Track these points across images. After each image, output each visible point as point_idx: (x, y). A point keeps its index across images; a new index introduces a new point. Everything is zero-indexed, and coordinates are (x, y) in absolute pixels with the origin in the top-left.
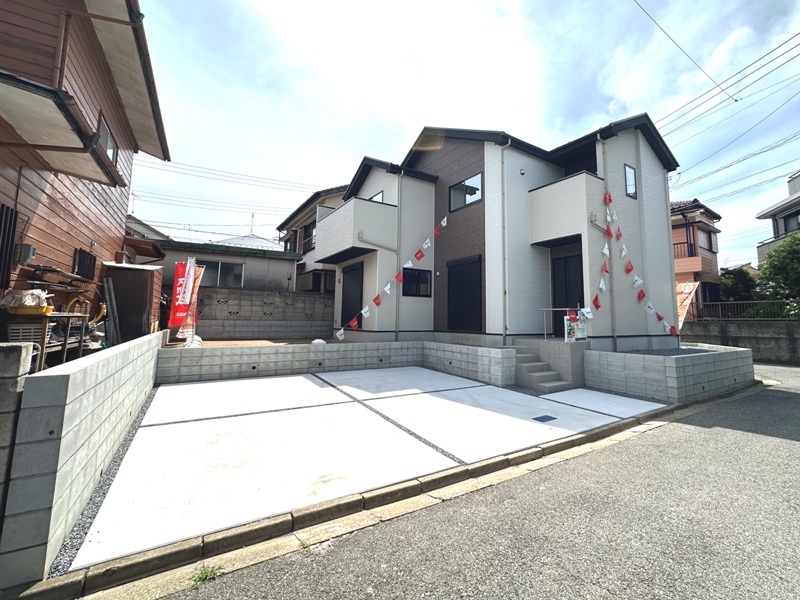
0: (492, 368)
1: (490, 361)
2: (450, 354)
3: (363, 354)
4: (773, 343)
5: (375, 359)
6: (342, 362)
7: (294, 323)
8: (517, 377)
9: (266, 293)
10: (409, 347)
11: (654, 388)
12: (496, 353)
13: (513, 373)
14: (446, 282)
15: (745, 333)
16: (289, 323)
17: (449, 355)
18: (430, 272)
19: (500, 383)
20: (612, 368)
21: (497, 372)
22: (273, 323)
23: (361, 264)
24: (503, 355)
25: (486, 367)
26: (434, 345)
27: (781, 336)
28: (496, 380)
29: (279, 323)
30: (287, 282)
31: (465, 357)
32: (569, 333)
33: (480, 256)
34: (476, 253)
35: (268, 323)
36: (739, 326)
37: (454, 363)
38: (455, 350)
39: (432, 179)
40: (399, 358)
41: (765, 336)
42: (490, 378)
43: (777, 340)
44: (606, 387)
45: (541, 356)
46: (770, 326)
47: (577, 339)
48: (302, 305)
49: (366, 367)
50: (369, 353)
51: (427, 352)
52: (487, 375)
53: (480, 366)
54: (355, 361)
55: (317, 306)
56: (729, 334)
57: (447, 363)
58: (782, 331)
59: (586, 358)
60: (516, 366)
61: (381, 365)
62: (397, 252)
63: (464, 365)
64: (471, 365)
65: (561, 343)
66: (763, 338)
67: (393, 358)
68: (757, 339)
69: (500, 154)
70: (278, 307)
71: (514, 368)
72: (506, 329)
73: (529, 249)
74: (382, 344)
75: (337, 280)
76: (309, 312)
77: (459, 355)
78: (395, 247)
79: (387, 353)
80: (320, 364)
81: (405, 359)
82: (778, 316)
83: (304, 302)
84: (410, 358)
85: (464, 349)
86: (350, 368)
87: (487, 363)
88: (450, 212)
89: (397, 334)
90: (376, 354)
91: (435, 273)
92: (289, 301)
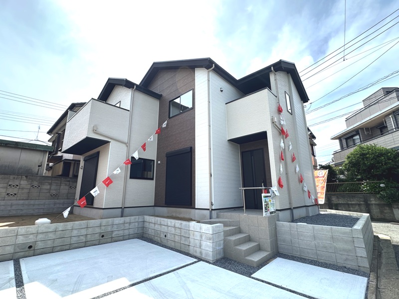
0: (204, 243)
1: (201, 236)
2: (166, 227)
3: (84, 232)
4: (357, 207)
5: (97, 236)
6: (58, 243)
7: (37, 202)
8: (225, 250)
9: (12, 177)
10: (132, 222)
11: (344, 257)
12: (207, 229)
13: (222, 247)
14: (165, 168)
15: (341, 201)
16: (32, 202)
17: (164, 229)
18: (154, 161)
19: (210, 259)
20: (302, 238)
21: (208, 248)
22: (14, 202)
23: (98, 154)
24: (213, 230)
25: (197, 242)
26: (152, 219)
27: (361, 203)
28: (207, 255)
29: (21, 202)
30: (37, 168)
31: (178, 231)
32: (265, 208)
33: (191, 148)
34: (188, 145)
35: (9, 203)
36: (338, 198)
37: (168, 236)
38: (169, 224)
39: (158, 97)
40: (121, 233)
41: (352, 203)
42: (201, 253)
43: (359, 205)
44: (297, 254)
45: (242, 228)
46: (355, 197)
47: (271, 213)
48: (48, 187)
49: (86, 244)
50: (90, 231)
51: (147, 225)
52: (198, 250)
53: (192, 240)
54: (74, 240)
55: (62, 187)
56: (333, 202)
57: (162, 236)
58: (361, 200)
59: (278, 228)
60: (225, 240)
61: (103, 240)
62: (127, 144)
63: (177, 239)
64: (183, 239)
65: (259, 217)
66: (352, 204)
67: (115, 233)
68: (348, 204)
69: (206, 76)
70: (23, 189)
71: (222, 242)
72: (212, 204)
73: (227, 143)
74: (104, 221)
75: (80, 166)
76: (54, 192)
77: (173, 229)
78: (126, 140)
79: (109, 229)
80: (30, 247)
81: (127, 232)
82: (358, 191)
83: (51, 184)
84: (131, 232)
85: (178, 223)
86: (67, 247)
87: (198, 238)
88: (169, 118)
89: (123, 211)
90: (98, 230)
91: (157, 162)
92: (35, 184)
